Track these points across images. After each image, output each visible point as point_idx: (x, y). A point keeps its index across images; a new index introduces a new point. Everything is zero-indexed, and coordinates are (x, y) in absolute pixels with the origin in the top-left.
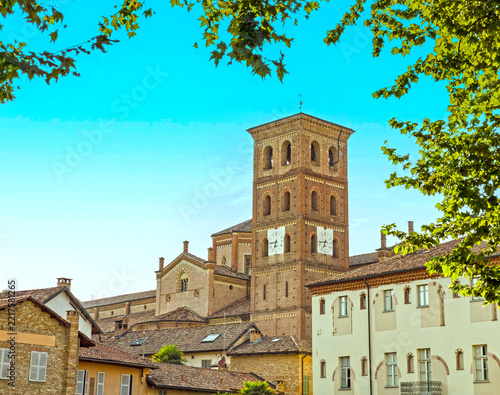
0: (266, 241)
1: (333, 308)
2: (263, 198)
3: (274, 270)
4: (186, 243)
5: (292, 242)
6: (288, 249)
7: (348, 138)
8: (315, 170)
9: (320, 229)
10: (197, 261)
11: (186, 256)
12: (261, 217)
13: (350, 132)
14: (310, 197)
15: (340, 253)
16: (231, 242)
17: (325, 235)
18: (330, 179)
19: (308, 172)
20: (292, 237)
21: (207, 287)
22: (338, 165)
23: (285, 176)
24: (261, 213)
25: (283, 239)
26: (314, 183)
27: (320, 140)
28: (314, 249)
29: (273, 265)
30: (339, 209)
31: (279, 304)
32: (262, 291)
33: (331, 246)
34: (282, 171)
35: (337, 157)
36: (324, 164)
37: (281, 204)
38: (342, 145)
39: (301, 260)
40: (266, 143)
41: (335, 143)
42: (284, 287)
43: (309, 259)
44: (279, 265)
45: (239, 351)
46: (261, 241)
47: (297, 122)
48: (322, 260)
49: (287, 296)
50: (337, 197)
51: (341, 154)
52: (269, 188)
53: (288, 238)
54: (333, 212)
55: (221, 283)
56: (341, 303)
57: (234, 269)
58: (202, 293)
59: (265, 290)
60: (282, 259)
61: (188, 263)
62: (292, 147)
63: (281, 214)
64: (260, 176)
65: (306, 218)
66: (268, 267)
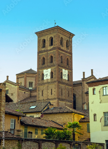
0: (43, 74)
1: (100, 92)
2: (42, 58)
3: (46, 85)
4: (8, 77)
5: (53, 74)
6: (52, 77)
7: (72, 37)
8: (62, 48)
9: (64, 70)
10: (12, 83)
11: (8, 81)
12: (41, 66)
13: (73, 35)
14: (60, 58)
15: (70, 79)
16: (24, 77)
17: (65, 72)
18: (67, 52)
19: (60, 49)
20: (53, 72)
21: (16, 92)
22: (69, 47)
23: (50, 50)
24: (41, 64)
25: (50, 73)
26: (62, 53)
27: (63, 37)
28: (62, 77)
29: (46, 83)
30: (70, 63)
31: (48, 97)
32: (41, 93)
33: (67, 76)
34: (49, 48)
35: (69, 44)
36: (65, 46)
37: (49, 60)
38: (70, 40)
39: (57, 81)
40: (42, 38)
41: (68, 39)
42: (50, 91)
43: (60, 81)
44: (48, 83)
45: (46, 112)
46: (41, 74)
47: (56, 30)
48: (64, 81)
49: (52, 94)
50: (69, 59)
51: (70, 43)
52: (44, 55)
53: (52, 73)
54: (68, 64)
55: (21, 91)
56: (103, 89)
57: (25, 86)
58: (14, 94)
59: (42, 92)
60: (49, 81)
61: (9, 84)
62: (54, 39)
63: (49, 64)
64: (40, 50)
65: (59, 65)
66: (44, 84)
